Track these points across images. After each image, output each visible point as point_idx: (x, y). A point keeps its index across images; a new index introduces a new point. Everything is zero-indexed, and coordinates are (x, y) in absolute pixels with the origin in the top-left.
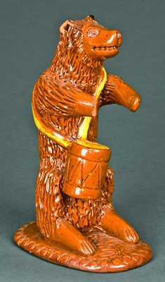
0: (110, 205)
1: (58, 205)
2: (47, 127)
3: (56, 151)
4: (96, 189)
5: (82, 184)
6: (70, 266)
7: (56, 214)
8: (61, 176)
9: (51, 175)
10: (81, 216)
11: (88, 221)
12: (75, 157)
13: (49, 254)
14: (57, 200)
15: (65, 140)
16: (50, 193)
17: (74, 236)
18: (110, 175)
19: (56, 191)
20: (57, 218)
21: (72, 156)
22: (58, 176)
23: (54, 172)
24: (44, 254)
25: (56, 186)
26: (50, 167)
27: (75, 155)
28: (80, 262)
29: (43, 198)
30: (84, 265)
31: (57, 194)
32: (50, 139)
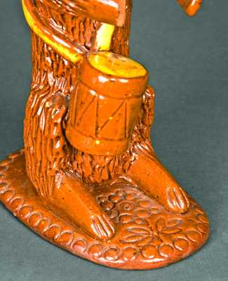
0: (147, 142)
1: (58, 153)
2: (44, 25)
3: (58, 65)
4: (120, 140)
5: (96, 134)
6: (74, 253)
7: (55, 166)
8: (64, 108)
9: (47, 105)
10: (97, 166)
11: (109, 173)
12: (86, 89)
13: (43, 227)
14: (58, 145)
15: (73, 51)
16: (46, 133)
17: (83, 205)
18: (148, 98)
19: (55, 132)
20: (57, 172)
21: (82, 86)
22: (60, 107)
23: (53, 98)
24: (36, 224)
25: (56, 124)
26: (48, 89)
27: (85, 85)
28: (90, 250)
29: (36, 138)
30: (96, 255)
31: (58, 138)
32: (48, 46)
